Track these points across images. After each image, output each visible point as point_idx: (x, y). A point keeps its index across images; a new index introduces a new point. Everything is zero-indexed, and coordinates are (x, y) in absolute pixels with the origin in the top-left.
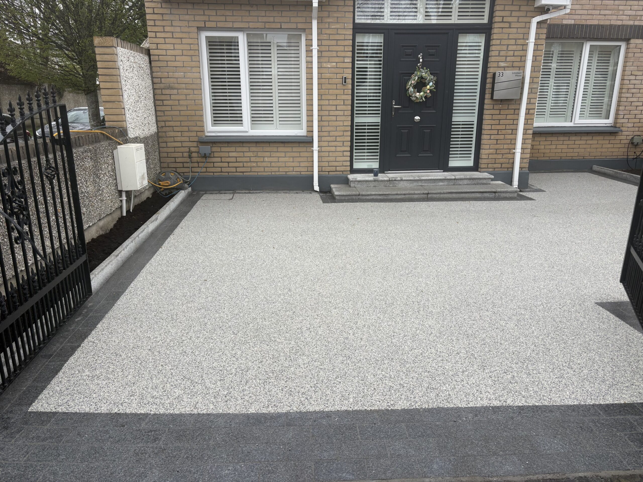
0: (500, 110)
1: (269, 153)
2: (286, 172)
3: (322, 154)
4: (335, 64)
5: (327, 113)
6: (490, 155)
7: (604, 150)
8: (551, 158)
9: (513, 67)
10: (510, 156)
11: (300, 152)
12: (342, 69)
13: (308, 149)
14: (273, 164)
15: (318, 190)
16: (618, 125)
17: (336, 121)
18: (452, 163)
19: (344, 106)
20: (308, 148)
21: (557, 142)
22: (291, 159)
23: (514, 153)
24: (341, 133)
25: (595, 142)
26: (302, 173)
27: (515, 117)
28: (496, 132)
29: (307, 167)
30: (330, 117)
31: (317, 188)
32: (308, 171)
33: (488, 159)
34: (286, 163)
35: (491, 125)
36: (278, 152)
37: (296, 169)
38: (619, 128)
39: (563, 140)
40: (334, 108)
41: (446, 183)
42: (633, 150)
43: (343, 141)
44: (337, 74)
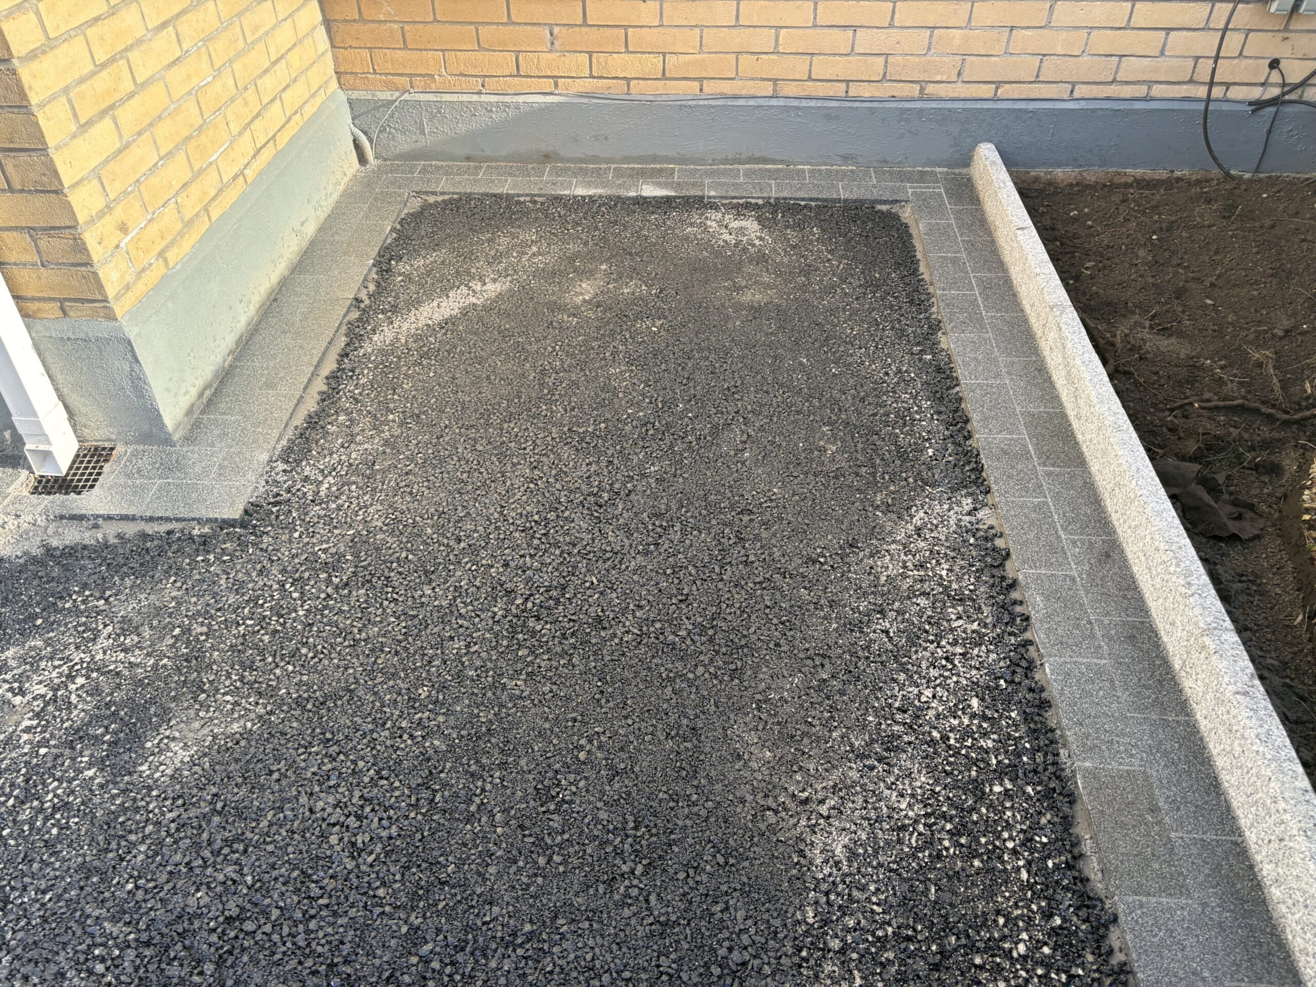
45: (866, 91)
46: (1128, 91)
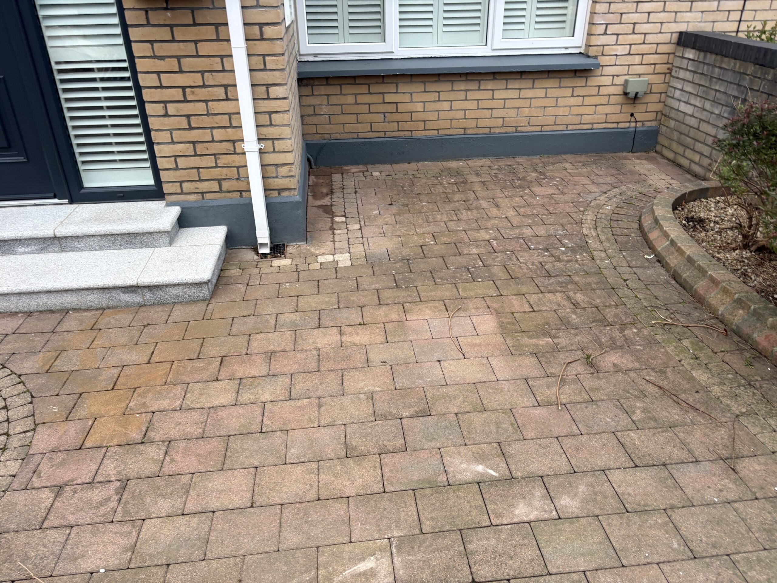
0: (171, 26)
7: (560, 111)
8: (441, 132)
16: (592, 52)
21: (453, 96)
23: (244, 153)
25: (541, 93)
28: (176, 94)
33: (176, 168)
38: (596, 57)
39: (467, 91)
42: (626, 109)
45: (497, 131)
46: (585, 127)
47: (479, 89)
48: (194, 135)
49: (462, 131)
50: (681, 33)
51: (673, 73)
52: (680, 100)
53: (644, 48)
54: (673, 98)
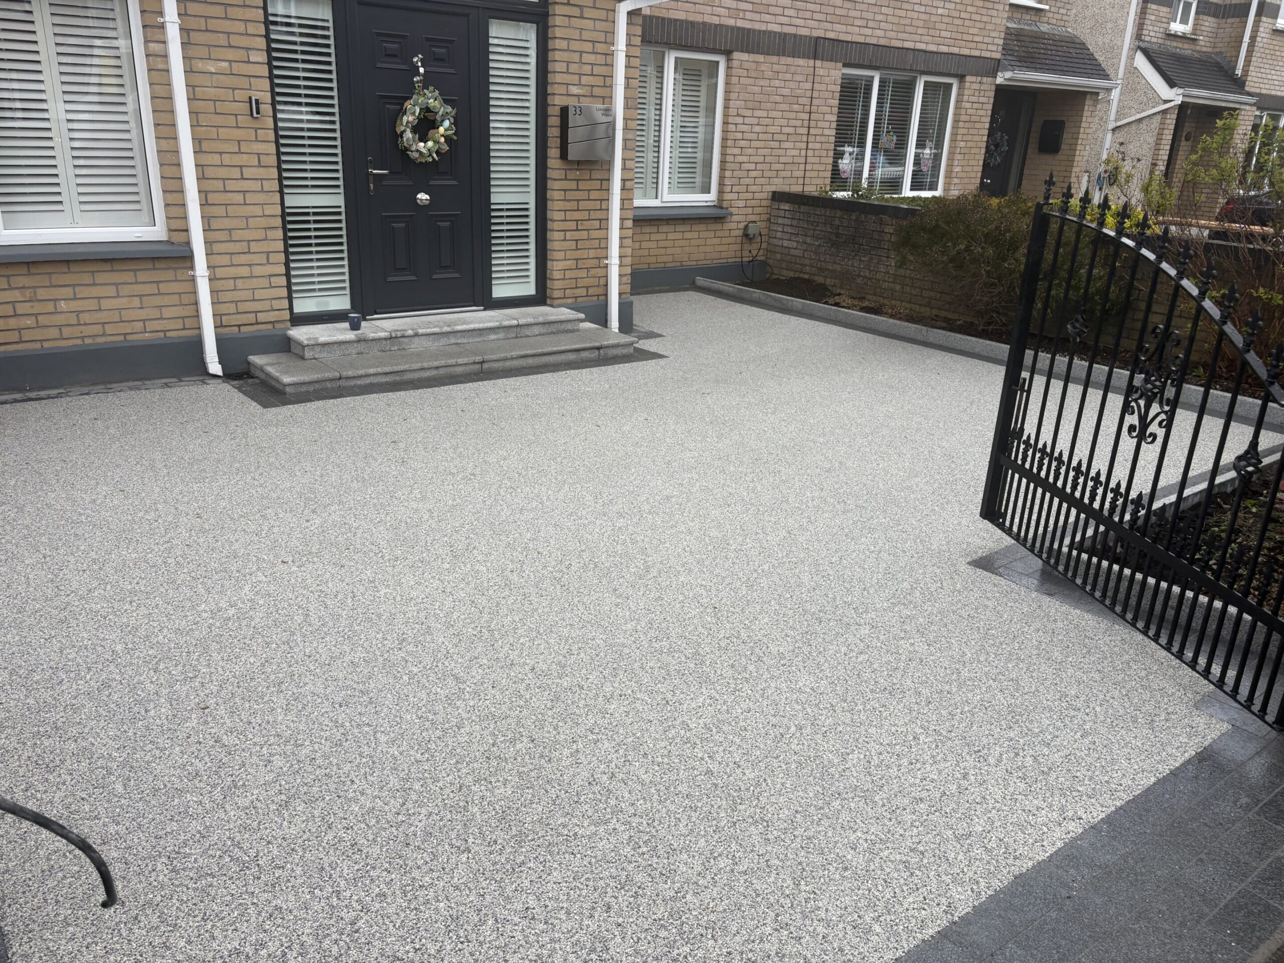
0: (578, 180)
1: (70, 290)
2: (125, 335)
3: (219, 285)
4: (225, 65)
5: (219, 185)
6: (567, 272)
7: (708, 249)
9: (592, 96)
10: (600, 272)
11: (158, 282)
12: (247, 79)
13: (181, 274)
14: (85, 318)
15: (220, 373)
16: (725, 204)
17: (245, 204)
18: (499, 291)
19: (261, 169)
20: (179, 272)
22: (136, 302)
23: (606, 266)
24: (260, 234)
25: (696, 235)
26: (168, 334)
27: (603, 195)
28: (573, 225)
29: (183, 318)
30: (229, 194)
31: (215, 367)
32: (184, 329)
33: (564, 279)
34: (123, 312)
35: (565, 211)
36: (94, 284)
37: (151, 325)
38: (727, 208)
40: (236, 173)
41: (501, 335)
42: (747, 247)
43: (268, 253)
44: (234, 89)
45: (669, 265)
47: (658, 232)
48: (578, 254)
49: (647, 266)
50: (774, 193)
51: (772, 220)
52: (782, 239)
53: (754, 203)
54: (775, 238)
